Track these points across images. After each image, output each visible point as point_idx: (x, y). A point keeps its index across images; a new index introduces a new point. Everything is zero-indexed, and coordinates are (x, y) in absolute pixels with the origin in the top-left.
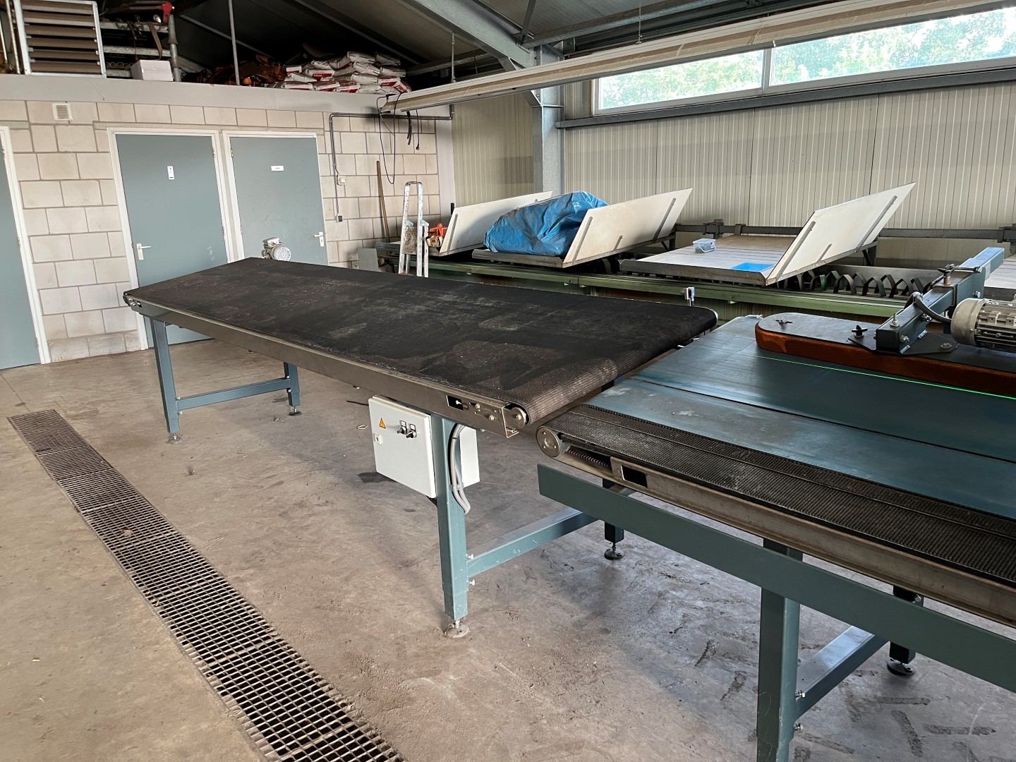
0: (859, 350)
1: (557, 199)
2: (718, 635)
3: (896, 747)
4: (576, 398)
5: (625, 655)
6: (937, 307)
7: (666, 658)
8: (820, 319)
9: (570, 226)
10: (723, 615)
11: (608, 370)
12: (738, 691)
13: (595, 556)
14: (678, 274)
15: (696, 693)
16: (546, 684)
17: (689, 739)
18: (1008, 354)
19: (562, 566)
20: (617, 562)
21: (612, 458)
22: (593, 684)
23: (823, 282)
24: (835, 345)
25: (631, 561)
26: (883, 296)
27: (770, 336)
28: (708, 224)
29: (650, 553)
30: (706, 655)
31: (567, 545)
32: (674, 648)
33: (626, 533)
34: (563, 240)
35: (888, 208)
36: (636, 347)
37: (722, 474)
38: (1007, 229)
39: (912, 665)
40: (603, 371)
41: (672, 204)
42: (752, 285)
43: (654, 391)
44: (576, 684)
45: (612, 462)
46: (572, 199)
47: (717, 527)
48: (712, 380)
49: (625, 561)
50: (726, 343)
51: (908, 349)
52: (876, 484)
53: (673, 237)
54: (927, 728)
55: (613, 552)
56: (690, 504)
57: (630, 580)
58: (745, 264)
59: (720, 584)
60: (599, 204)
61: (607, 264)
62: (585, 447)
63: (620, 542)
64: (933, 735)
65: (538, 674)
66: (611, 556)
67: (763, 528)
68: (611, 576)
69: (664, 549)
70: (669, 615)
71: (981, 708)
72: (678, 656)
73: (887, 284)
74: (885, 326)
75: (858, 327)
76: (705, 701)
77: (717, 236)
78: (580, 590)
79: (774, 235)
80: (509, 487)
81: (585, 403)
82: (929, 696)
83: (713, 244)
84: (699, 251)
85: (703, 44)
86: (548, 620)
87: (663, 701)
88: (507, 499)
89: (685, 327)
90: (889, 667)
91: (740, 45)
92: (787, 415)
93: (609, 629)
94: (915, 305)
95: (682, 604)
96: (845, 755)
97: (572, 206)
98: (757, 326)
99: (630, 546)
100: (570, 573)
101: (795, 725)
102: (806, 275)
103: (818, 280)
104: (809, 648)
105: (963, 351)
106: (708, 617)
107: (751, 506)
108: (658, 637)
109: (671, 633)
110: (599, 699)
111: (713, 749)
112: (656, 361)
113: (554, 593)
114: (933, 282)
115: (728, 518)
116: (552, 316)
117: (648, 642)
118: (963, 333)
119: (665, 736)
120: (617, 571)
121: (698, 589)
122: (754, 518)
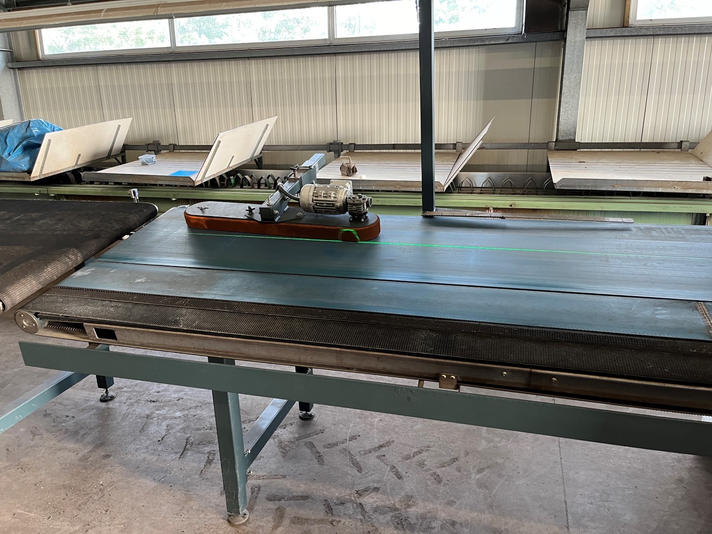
0: (252, 222)
1: (16, 126)
2: (193, 431)
3: (310, 464)
4: (48, 283)
5: (125, 469)
6: (292, 191)
7: (157, 460)
8: (226, 204)
9: (32, 147)
10: (195, 417)
11: (75, 257)
12: (210, 465)
13: (92, 403)
14: (130, 181)
15: (181, 477)
16: (62, 513)
17: (180, 510)
18: (332, 216)
19: (64, 418)
20: (111, 402)
21: (84, 324)
22: (102, 499)
23: (233, 181)
24: (237, 220)
25: (123, 398)
26: (270, 188)
27: (195, 219)
28: (149, 144)
29: (137, 389)
30: (186, 447)
31: (66, 401)
32: (162, 451)
33: (115, 379)
34: (27, 159)
35: (264, 132)
36: (96, 237)
37: (170, 318)
38: (331, 144)
39: (312, 411)
40: (69, 258)
41: (118, 129)
42: (186, 186)
43: (113, 268)
44: (87, 504)
45: (85, 327)
46: (31, 125)
47: (185, 358)
48: (158, 254)
49: (118, 400)
50: (166, 227)
51: (279, 219)
52: (269, 305)
53: (123, 154)
54: (325, 447)
55: (107, 396)
56: (151, 345)
57: (123, 413)
58: (180, 172)
59: (191, 396)
60: (55, 129)
61: (71, 176)
62: (60, 320)
63: (111, 387)
64: (329, 449)
65: (53, 507)
66: (104, 400)
67: (204, 349)
68: (107, 414)
69: (147, 383)
70: (156, 429)
71: (351, 425)
72: (166, 456)
73: (271, 180)
74: (264, 205)
75: (249, 207)
76: (188, 480)
77: (157, 152)
78: (82, 432)
79: (197, 151)
80: (7, 367)
81: (56, 286)
82: (324, 427)
83: (154, 158)
84: (144, 164)
85: (120, 11)
86: (57, 463)
87: (158, 491)
88: (6, 377)
89: (134, 218)
90: (300, 418)
91: (148, 14)
92: (211, 271)
93: (110, 454)
94: (280, 191)
95: (165, 418)
96: (282, 480)
97: (31, 131)
98: (185, 213)
99: (120, 388)
100: (73, 421)
101: (247, 473)
102: (221, 177)
103: (229, 180)
104: (253, 421)
105: (309, 217)
106: (185, 421)
107: (194, 336)
108: (150, 447)
109: (159, 441)
110: (108, 508)
111: (197, 510)
112: (114, 246)
113: (59, 441)
114: (288, 176)
115: (179, 348)
116: (18, 220)
117: (142, 453)
118: (307, 206)
119: (162, 515)
120: (113, 409)
121: (175, 404)
122: (197, 344)
